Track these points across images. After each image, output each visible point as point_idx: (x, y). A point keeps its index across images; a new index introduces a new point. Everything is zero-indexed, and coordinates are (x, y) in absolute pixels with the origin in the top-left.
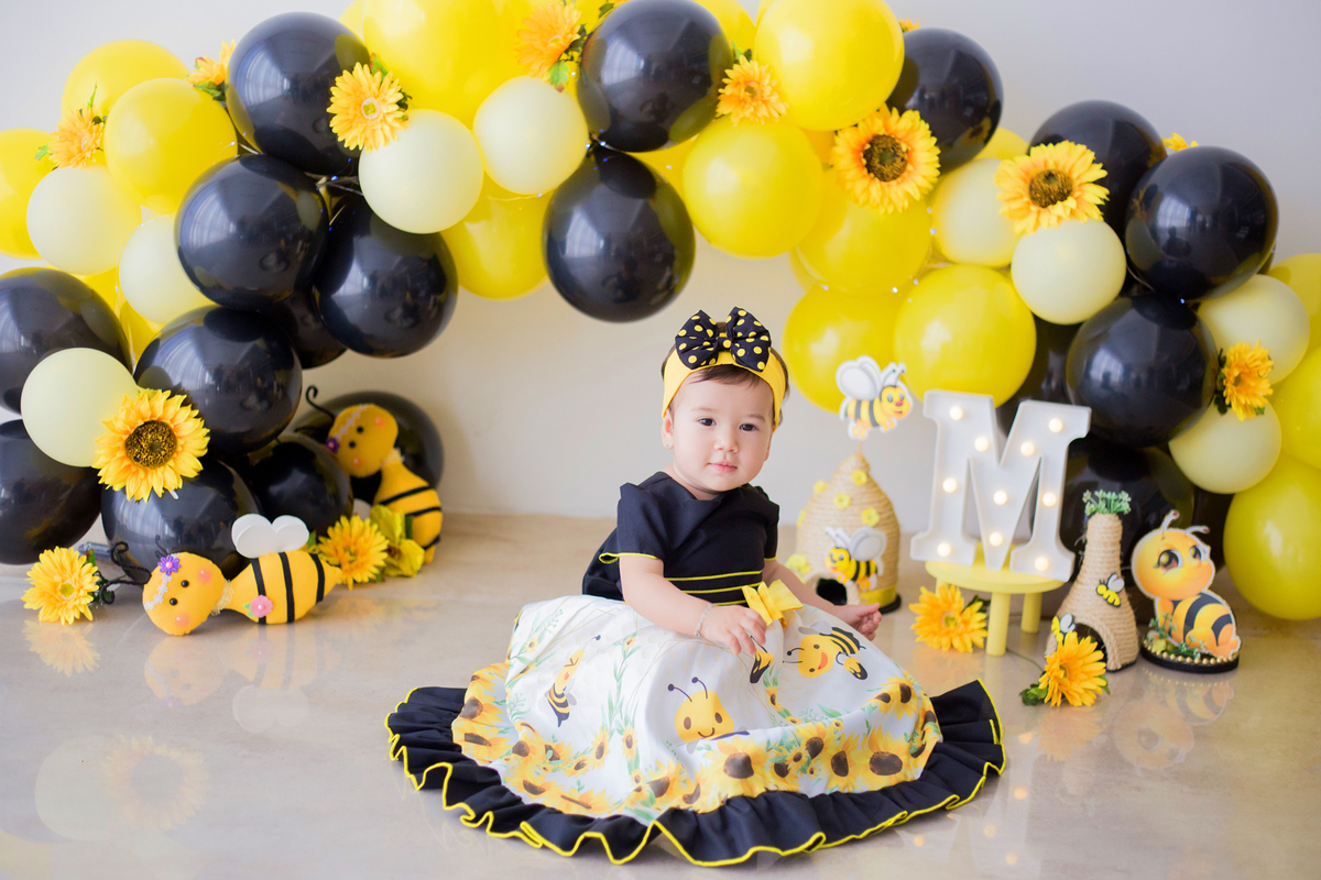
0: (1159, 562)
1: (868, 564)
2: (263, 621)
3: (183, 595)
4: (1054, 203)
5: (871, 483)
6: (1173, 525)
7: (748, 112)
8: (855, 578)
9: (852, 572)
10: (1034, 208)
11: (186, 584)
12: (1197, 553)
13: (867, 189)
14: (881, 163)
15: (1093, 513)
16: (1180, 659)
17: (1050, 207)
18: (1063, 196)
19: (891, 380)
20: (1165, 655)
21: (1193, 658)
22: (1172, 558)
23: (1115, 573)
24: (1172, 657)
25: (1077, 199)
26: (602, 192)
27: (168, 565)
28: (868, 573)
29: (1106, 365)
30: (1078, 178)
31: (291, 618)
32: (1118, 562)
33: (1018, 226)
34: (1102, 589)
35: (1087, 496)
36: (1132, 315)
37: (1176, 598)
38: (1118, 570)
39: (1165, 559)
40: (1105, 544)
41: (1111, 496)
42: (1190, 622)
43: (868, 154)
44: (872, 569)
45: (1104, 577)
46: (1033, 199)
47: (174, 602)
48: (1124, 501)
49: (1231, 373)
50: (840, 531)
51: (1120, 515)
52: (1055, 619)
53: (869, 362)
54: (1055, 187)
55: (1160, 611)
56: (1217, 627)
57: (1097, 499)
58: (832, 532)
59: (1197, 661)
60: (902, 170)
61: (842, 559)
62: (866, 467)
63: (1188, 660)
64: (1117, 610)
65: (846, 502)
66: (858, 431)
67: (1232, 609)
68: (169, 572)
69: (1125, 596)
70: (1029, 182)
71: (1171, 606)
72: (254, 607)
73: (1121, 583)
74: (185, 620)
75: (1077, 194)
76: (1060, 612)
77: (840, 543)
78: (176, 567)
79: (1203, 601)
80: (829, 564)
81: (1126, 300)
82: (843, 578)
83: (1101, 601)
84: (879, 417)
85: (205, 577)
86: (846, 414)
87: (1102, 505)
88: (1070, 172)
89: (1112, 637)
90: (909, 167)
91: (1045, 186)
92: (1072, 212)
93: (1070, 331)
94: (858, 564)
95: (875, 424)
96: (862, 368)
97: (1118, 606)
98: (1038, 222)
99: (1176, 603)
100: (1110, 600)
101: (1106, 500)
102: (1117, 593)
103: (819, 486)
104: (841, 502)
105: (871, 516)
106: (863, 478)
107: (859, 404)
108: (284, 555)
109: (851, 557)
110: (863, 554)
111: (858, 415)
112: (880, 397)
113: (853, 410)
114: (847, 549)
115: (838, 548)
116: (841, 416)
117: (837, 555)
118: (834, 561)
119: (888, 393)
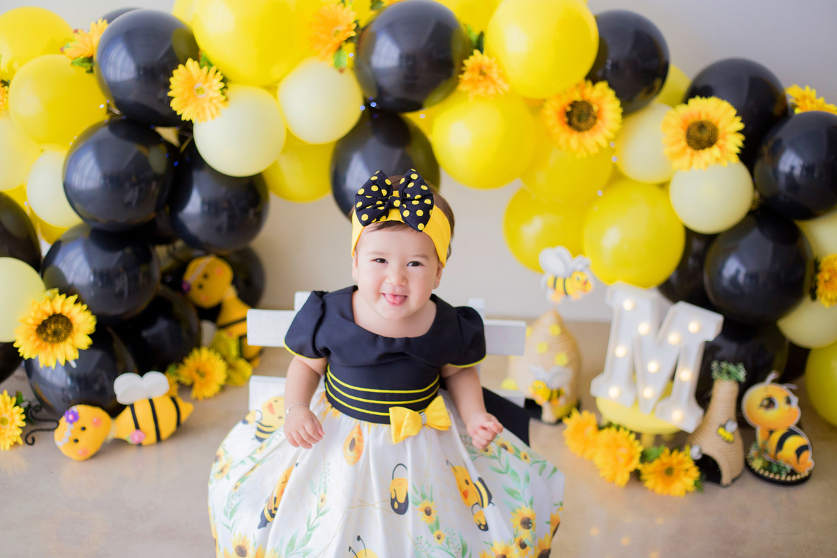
0: (762, 405)
1: (558, 391)
2: (140, 444)
3: (83, 437)
4: (703, 148)
6: (774, 381)
7: (481, 91)
8: (550, 400)
9: (547, 395)
10: (689, 150)
11: (84, 429)
12: (789, 401)
13: (568, 142)
14: (579, 120)
16: (772, 476)
17: (700, 151)
18: (710, 142)
19: (580, 267)
20: (761, 472)
21: (781, 476)
22: (770, 403)
23: (732, 419)
24: (766, 474)
25: (720, 147)
26: (374, 144)
27: (70, 415)
28: (559, 397)
29: (734, 268)
30: (724, 128)
31: (158, 440)
33: (677, 164)
34: (721, 431)
35: (715, 365)
36: (755, 234)
37: (772, 427)
39: (766, 403)
41: (732, 368)
42: (780, 445)
43: (569, 114)
44: (562, 394)
46: (689, 144)
47: (76, 441)
48: (742, 374)
49: (824, 276)
50: (541, 370)
51: (739, 383)
53: (565, 252)
54: (705, 135)
55: (760, 435)
56: (800, 451)
57: (721, 369)
58: (534, 369)
59: (783, 478)
60: (594, 123)
61: (541, 387)
63: (777, 477)
65: (545, 349)
66: (554, 297)
67: (810, 441)
68: (71, 422)
70: (686, 128)
71: (767, 433)
73: (735, 426)
75: (720, 142)
76: (691, 444)
77: (540, 376)
78: (76, 418)
79: (790, 433)
82: (541, 400)
84: (569, 290)
85: (97, 423)
86: (546, 285)
87: (725, 373)
88: (717, 123)
89: (727, 462)
90: (599, 122)
91: (698, 135)
92: (717, 160)
93: (709, 239)
94: (551, 391)
95: (566, 294)
96: (559, 256)
97: (732, 441)
98: (691, 164)
99: (771, 432)
100: (727, 437)
101: (728, 370)
102: (732, 433)
104: (542, 348)
105: (562, 359)
106: (556, 330)
107: (556, 279)
108: (151, 401)
109: (547, 386)
110: (555, 384)
111: (555, 286)
112: (570, 276)
113: (551, 282)
114: (544, 381)
115: (537, 379)
116: (542, 285)
117: (537, 385)
118: (535, 388)
119: (577, 275)
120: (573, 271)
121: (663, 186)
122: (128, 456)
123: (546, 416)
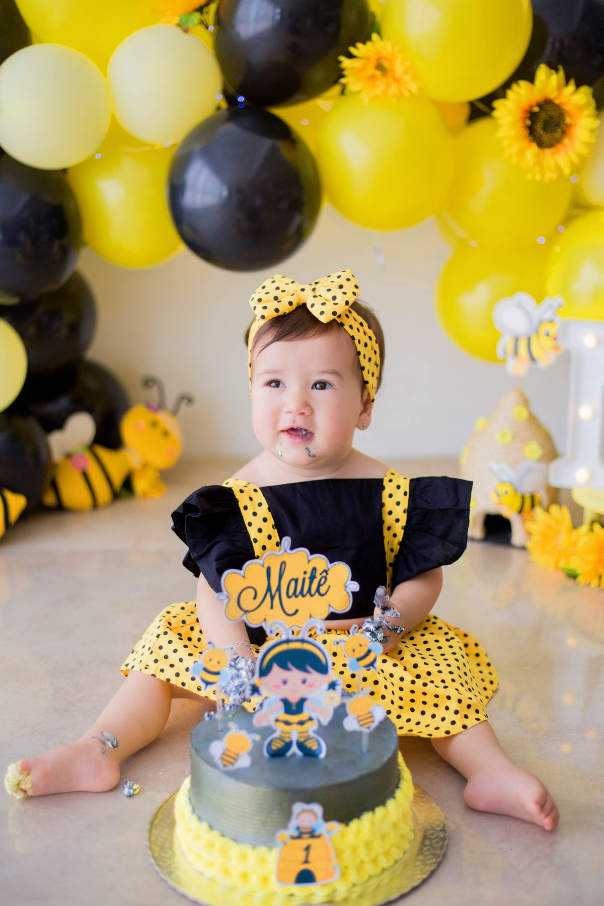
1: (532, 498)
5: (532, 419)
8: (521, 511)
9: (517, 506)
19: (548, 315)
28: (533, 505)
44: (536, 501)
50: (504, 466)
53: (526, 299)
58: (496, 467)
61: (506, 493)
62: (526, 402)
65: (508, 438)
66: (517, 367)
77: (504, 478)
80: (494, 499)
82: (508, 512)
84: (536, 352)
86: (505, 352)
94: (523, 498)
95: (532, 359)
96: (520, 306)
103: (480, 423)
104: (503, 437)
105: (534, 450)
106: (524, 414)
107: (517, 341)
109: (516, 491)
110: (527, 487)
111: (516, 352)
112: (537, 332)
113: (510, 347)
114: (511, 483)
115: (502, 482)
116: (499, 353)
117: (502, 489)
118: (499, 495)
119: (545, 328)
120: (541, 322)
123: (517, 537)
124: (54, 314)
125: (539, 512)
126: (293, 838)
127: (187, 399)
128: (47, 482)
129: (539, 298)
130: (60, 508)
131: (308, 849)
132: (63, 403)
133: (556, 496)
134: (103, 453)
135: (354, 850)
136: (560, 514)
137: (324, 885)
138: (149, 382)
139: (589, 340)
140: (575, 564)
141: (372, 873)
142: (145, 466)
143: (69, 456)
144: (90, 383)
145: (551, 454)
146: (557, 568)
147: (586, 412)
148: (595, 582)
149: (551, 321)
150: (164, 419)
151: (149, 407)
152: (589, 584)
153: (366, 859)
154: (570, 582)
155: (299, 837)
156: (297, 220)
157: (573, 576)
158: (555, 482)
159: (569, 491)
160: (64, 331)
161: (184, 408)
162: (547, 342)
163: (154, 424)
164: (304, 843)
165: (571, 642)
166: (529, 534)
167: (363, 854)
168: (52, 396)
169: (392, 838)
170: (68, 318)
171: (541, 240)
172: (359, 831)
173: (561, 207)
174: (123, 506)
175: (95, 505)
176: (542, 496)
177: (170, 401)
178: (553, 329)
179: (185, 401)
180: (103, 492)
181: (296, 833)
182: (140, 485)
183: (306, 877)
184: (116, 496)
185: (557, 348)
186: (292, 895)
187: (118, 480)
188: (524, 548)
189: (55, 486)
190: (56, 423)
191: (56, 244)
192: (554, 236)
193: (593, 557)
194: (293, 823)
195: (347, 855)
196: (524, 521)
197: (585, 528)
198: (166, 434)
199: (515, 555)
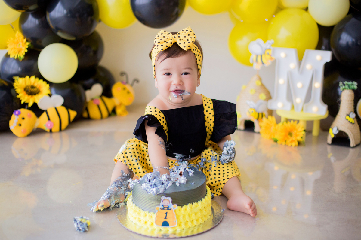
2: (51, 131)
3: (23, 123)
5: (262, 85)
8: (258, 119)
9: (256, 116)
11: (23, 118)
15: (343, 90)
19: (268, 47)
23: (352, 111)
27: (17, 112)
28: (262, 117)
29: (346, 39)
31: (61, 129)
32: (353, 107)
34: (348, 117)
35: (341, 84)
36: (353, 20)
38: (353, 110)
40: (348, 101)
41: (350, 83)
44: (263, 115)
45: (348, 113)
47: (20, 125)
48: (355, 85)
50: (252, 102)
51: (353, 90)
52: (331, 130)
53: (261, 41)
57: (344, 85)
58: (248, 102)
61: (253, 112)
62: (260, 79)
64: (353, 125)
65: (253, 92)
66: (257, 66)
68: (17, 115)
69: (355, 120)
72: (47, 126)
73: (354, 115)
74: (24, 131)
76: (332, 126)
77: (252, 106)
78: (19, 113)
80: (248, 114)
81: (350, 15)
82: (253, 120)
83: (347, 122)
84: (264, 61)
85: (30, 116)
86: (253, 61)
87: (347, 87)
89: (352, 135)
94: (259, 114)
95: (263, 63)
96: (258, 44)
97: (354, 124)
100: (351, 121)
101: (348, 85)
102: (353, 119)
103: (244, 87)
105: (263, 96)
106: (259, 83)
107: (257, 56)
108: (56, 109)
109: (256, 111)
110: (260, 110)
111: (257, 61)
112: (264, 53)
113: (255, 58)
114: (254, 108)
115: (251, 108)
116: (251, 61)
117: (251, 110)
118: (250, 113)
119: (267, 52)
120: (266, 49)
121: (306, 9)
122: (46, 137)
123: (257, 128)
124: (88, 47)
125: (264, 118)
126: (161, 209)
127: (137, 81)
128: (84, 108)
129: (265, 41)
130: (89, 118)
131: (166, 213)
132: (91, 81)
133: (271, 112)
134: (106, 99)
135: (184, 217)
136: (272, 119)
137: (172, 228)
138: (123, 74)
139: (283, 55)
140: (277, 137)
141: (191, 226)
142: (121, 104)
143: (92, 99)
144: (101, 74)
145: (269, 97)
146: (271, 139)
147: (282, 81)
148: (284, 143)
149: (269, 49)
150: (128, 87)
151: (123, 82)
152: (281, 144)
153: (188, 220)
154: (275, 143)
155: (163, 209)
156: (176, 9)
157: (276, 141)
158: (271, 107)
159: (275, 111)
160: (92, 54)
161: (135, 84)
162: (268, 57)
163: (124, 89)
164: (165, 211)
165: (276, 168)
166: (261, 127)
167: (187, 218)
168: (87, 78)
169: (199, 215)
170: (93, 49)
171: (266, 20)
172: (186, 210)
173: (274, 8)
174: (112, 118)
175: (102, 118)
176: (265, 113)
177: (131, 80)
178: (270, 52)
179: (136, 81)
180: (105, 113)
181: (162, 208)
182: (119, 111)
183: (165, 224)
184: (110, 115)
185: (271, 59)
186: (161, 230)
187: (110, 109)
188: (259, 133)
189: (87, 109)
190: (88, 88)
191: (89, 18)
192: (271, 18)
193: (283, 134)
194: (162, 204)
195: (181, 218)
196: (259, 122)
197: (280, 124)
198: (128, 93)
199: (256, 135)
